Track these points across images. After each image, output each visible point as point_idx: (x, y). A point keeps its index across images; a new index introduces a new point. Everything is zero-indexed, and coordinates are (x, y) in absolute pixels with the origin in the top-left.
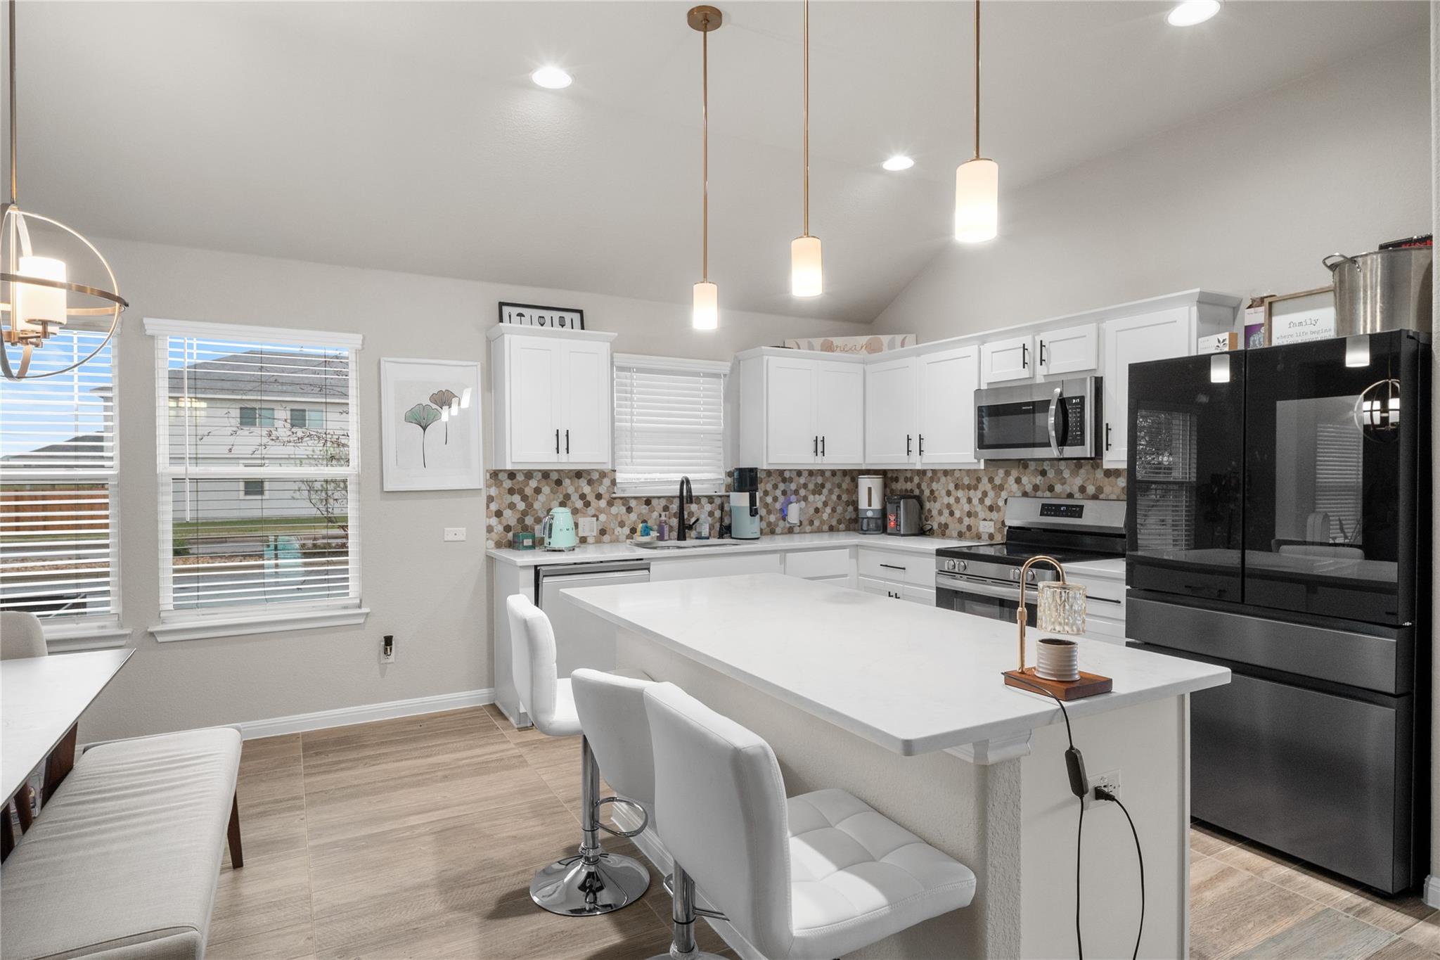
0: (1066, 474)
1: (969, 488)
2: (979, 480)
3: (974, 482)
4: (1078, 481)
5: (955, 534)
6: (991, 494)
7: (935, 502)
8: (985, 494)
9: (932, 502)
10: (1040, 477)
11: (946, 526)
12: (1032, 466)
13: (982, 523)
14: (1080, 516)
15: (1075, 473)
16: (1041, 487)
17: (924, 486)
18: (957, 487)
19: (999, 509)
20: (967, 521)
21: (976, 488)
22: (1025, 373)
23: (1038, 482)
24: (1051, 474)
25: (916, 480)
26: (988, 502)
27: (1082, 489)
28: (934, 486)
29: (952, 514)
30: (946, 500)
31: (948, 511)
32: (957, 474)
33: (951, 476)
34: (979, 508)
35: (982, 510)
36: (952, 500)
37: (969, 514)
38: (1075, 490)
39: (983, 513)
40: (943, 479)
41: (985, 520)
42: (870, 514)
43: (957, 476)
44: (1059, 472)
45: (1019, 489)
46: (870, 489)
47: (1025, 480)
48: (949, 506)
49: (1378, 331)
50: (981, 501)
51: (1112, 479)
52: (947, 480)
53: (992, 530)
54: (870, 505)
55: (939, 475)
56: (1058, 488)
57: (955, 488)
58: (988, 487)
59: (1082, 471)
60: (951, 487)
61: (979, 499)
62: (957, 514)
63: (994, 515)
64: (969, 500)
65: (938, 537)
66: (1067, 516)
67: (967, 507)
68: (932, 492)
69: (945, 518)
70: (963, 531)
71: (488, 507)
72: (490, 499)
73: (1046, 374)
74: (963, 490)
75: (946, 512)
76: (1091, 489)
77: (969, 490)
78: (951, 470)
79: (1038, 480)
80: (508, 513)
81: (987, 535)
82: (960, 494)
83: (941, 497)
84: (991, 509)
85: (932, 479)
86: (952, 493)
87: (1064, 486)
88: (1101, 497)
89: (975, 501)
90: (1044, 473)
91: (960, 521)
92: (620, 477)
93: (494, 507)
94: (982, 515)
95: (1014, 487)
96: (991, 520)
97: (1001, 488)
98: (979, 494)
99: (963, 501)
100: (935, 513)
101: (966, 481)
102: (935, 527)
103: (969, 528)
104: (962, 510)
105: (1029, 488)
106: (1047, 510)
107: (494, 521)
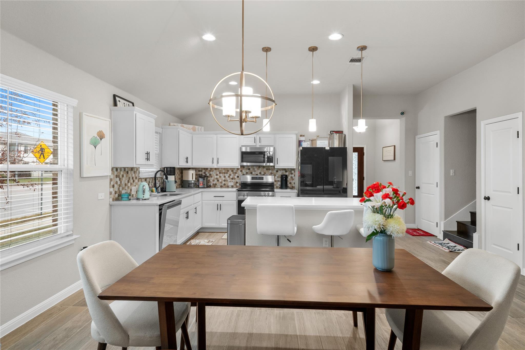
0: (256, 169)
1: (225, 173)
2: (228, 171)
3: (226, 172)
4: (259, 171)
5: (219, 186)
6: (232, 175)
7: (211, 177)
8: (230, 175)
9: (210, 178)
10: (248, 170)
11: (216, 184)
12: (246, 167)
13: (229, 183)
14: (263, 180)
15: (258, 169)
16: (248, 173)
17: (207, 173)
18: (220, 173)
19: (235, 179)
20: (224, 182)
21: (227, 173)
22: (254, 144)
23: (247, 172)
24: (251, 169)
25: (204, 171)
26: (231, 177)
27: (260, 173)
28: (211, 173)
29: (218, 181)
30: (216, 177)
31: (217, 180)
32: (220, 169)
33: (218, 170)
34: (228, 179)
35: (229, 179)
36: (218, 177)
37: (225, 181)
38: (258, 173)
39: (229, 180)
40: (215, 171)
41: (230, 182)
42: (193, 182)
43: (220, 170)
44: (254, 169)
45: (242, 173)
46: (193, 174)
47: (243, 171)
48: (217, 178)
49: (338, 147)
50: (229, 177)
51: (268, 170)
52: (216, 171)
53: (233, 185)
54: (193, 179)
55: (213, 169)
56: (253, 173)
57: (219, 173)
58: (231, 173)
59: (260, 169)
60: (218, 173)
61: (228, 176)
62: (220, 181)
63: (233, 180)
64: (225, 177)
65: (212, 187)
66: (259, 180)
67: (224, 179)
68: (210, 175)
69: (216, 182)
70: (222, 185)
71: (110, 184)
72: (111, 180)
73: (260, 145)
74: (222, 174)
75: (216, 181)
76: (262, 173)
77: (225, 174)
78: (218, 168)
79: (248, 171)
80: (116, 185)
81: (231, 186)
82: (221, 175)
83: (214, 176)
84: (232, 179)
85: (210, 171)
86: (218, 175)
87: (255, 173)
88: (265, 175)
89: (227, 177)
90: (249, 169)
91: (221, 183)
92: (140, 170)
93: (112, 183)
94: (229, 181)
95: (240, 173)
96: (232, 182)
97: (236, 173)
98: (228, 175)
99: (222, 177)
100: (211, 181)
101: (224, 171)
102: (212, 185)
103: (225, 184)
104: (222, 180)
105: (245, 173)
106: (253, 178)
107: (112, 189)
